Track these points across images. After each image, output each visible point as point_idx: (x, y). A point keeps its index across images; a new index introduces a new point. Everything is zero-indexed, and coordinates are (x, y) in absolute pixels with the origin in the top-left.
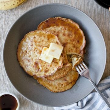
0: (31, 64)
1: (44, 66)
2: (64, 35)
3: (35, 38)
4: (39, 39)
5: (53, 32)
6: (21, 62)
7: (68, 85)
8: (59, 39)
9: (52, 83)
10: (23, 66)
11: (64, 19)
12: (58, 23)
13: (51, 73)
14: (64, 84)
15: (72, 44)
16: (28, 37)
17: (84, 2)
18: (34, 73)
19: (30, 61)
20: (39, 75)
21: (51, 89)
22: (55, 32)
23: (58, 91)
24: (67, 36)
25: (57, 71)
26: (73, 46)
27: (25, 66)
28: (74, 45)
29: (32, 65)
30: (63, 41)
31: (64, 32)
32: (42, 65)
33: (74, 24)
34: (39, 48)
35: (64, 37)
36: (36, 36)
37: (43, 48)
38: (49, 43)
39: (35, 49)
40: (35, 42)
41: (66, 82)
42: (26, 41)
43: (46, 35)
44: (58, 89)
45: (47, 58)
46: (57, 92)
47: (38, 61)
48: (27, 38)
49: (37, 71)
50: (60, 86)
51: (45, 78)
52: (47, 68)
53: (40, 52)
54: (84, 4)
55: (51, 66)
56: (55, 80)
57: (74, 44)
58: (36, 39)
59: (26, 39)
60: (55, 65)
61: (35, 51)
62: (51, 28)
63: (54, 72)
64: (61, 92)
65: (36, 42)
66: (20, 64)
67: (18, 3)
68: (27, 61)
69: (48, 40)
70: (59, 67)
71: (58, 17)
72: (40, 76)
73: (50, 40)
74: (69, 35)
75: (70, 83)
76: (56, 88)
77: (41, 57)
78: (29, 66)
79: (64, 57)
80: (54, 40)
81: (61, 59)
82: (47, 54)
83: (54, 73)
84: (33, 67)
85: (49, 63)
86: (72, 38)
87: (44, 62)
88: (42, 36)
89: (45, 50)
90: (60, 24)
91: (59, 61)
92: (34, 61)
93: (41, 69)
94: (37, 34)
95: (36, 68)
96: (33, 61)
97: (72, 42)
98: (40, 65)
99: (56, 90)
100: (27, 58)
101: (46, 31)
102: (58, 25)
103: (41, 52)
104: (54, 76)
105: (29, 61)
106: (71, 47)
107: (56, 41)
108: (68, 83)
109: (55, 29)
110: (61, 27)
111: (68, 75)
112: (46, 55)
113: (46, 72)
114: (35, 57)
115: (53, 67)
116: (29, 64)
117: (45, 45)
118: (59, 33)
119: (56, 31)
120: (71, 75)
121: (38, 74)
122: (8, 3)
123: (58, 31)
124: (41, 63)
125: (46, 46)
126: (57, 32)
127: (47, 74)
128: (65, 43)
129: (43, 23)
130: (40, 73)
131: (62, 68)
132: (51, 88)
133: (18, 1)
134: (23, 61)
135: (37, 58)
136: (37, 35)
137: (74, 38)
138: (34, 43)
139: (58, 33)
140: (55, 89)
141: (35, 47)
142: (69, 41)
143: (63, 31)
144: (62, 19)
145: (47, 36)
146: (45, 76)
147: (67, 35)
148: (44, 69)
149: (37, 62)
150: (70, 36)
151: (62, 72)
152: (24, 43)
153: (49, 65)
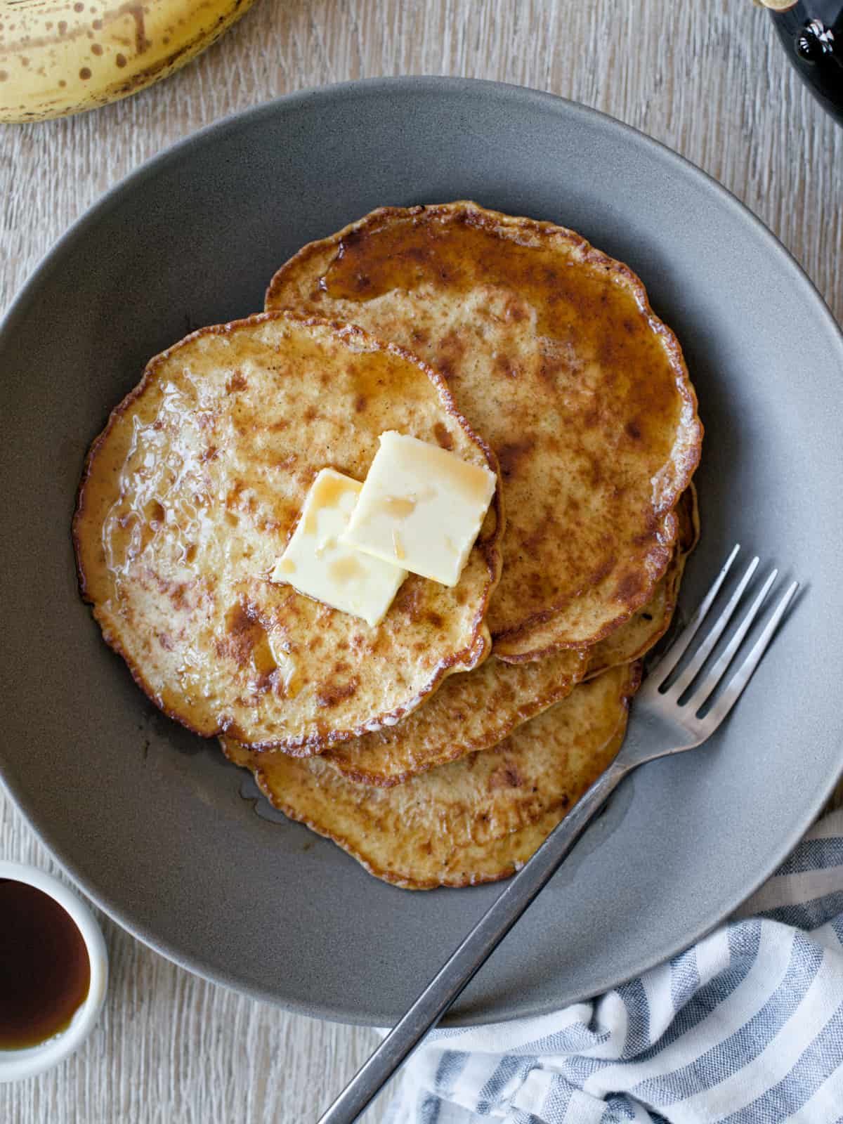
0: (203, 623)
1: (316, 643)
2: (504, 366)
3: (238, 384)
4: (280, 396)
5: (404, 335)
6: (108, 610)
7: (535, 819)
8: (461, 404)
9: (386, 803)
10: (130, 645)
11: (511, 226)
12: (451, 257)
13: (382, 708)
14: (502, 813)
15: (579, 451)
16: (177, 379)
17: (713, 108)
18: (222, 712)
19: (190, 596)
20: (271, 727)
21: (381, 857)
22: (420, 337)
23: (443, 877)
24: (530, 377)
25: (429, 700)
26: (582, 472)
27: (147, 644)
28: (596, 464)
29: (210, 633)
30: (500, 423)
31: (509, 339)
32: (295, 635)
33: (599, 268)
34: (273, 476)
35: (503, 389)
36: (248, 369)
37: (308, 480)
38: (366, 439)
39: (239, 487)
40: (237, 423)
41: (518, 793)
42: (161, 415)
43: (340, 362)
44: (441, 853)
45: (346, 570)
46: (437, 888)
47: (260, 596)
48: (170, 388)
49: (251, 687)
50: (466, 835)
51: (326, 754)
52: (340, 668)
53: (281, 518)
54: (713, 119)
55: (379, 646)
56: (409, 775)
57: (590, 456)
58: (247, 399)
59: (160, 393)
60: (418, 639)
61: (239, 510)
62: (389, 297)
63: (408, 700)
64: (467, 886)
65: (245, 424)
66: (97, 626)
67: (121, 62)
68: (165, 602)
69: (361, 405)
70: (452, 661)
71: (452, 207)
72: (274, 738)
73: (377, 406)
74: (548, 372)
75: (551, 809)
76: (427, 848)
77: (291, 566)
78: (180, 648)
79: (505, 567)
80: (411, 413)
81: (471, 586)
82: (346, 537)
83: (408, 709)
84: (220, 652)
85: (359, 621)
86: (576, 394)
87: (319, 613)
88: (301, 375)
89: (330, 496)
90: (469, 268)
91: (453, 601)
92: (229, 599)
93: (287, 670)
94: (259, 350)
95: (243, 664)
96: (214, 599)
97: (579, 433)
98: (276, 640)
99: (425, 870)
100: (163, 573)
101: (337, 326)
102: (448, 280)
103: (292, 514)
104: (402, 737)
105: (179, 595)
106: (567, 482)
107: (429, 424)
108: (536, 808)
109: (425, 316)
110: (476, 297)
111: (537, 732)
112: (332, 545)
113: (333, 698)
114: (235, 558)
115: (400, 661)
116: (177, 621)
117: (330, 456)
118: (461, 349)
119: (436, 336)
120: (567, 736)
121: (260, 721)
122: (37, 56)
123: (453, 334)
124: (293, 620)
125: (342, 461)
126: (444, 343)
127: (344, 721)
128: (514, 437)
129: (312, 252)
130: (278, 711)
131: (482, 668)
132: (377, 848)
133: (126, 42)
134: (124, 595)
135: (253, 569)
136: (261, 364)
137: (598, 398)
138: (231, 430)
139: (449, 351)
140: (412, 857)
141: (241, 466)
142: (548, 425)
143: (493, 334)
144: (490, 222)
145: (352, 370)
146: (323, 739)
147: (531, 368)
148: (311, 673)
149: (251, 612)
150: (563, 380)
151: (476, 708)
152: (142, 434)
153: (359, 641)
